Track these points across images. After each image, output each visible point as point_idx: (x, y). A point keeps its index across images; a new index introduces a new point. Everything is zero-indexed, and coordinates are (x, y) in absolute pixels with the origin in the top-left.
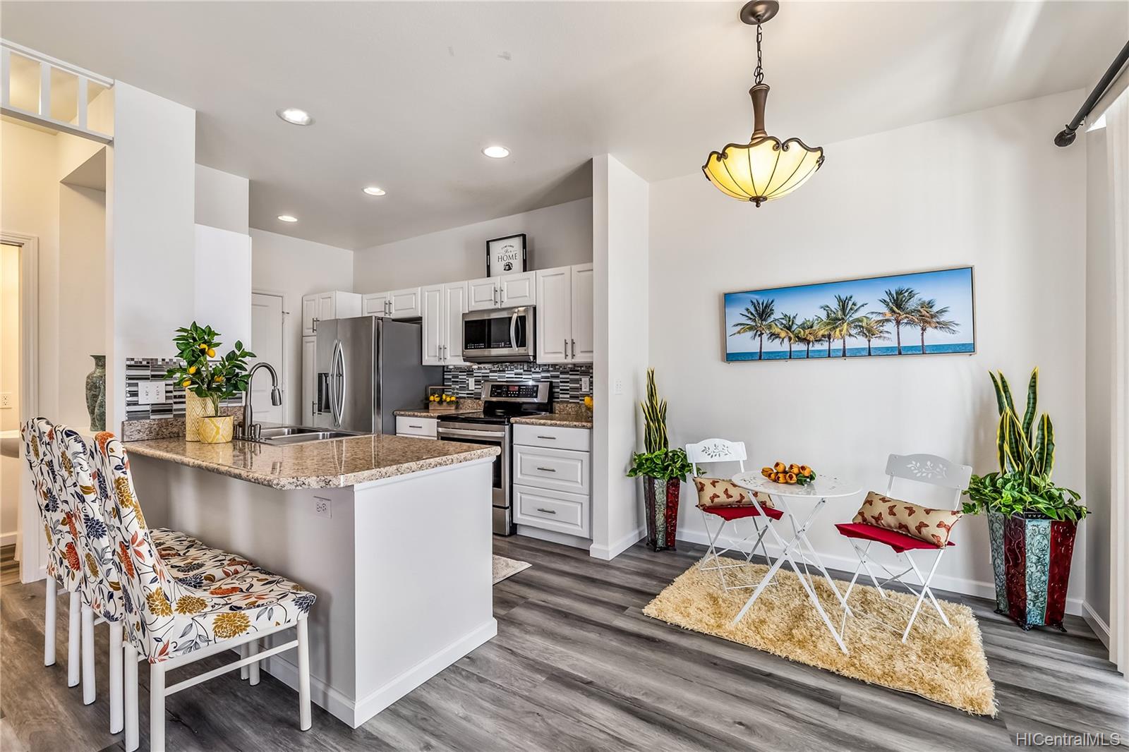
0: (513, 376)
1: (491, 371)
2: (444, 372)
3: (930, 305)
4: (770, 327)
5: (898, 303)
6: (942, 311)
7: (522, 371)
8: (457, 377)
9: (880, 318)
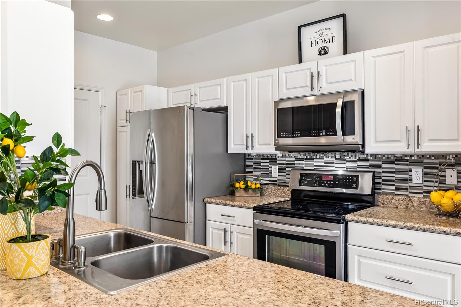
0: (323, 164)
1: (297, 159)
2: (245, 158)
7: (333, 159)
8: (259, 164)
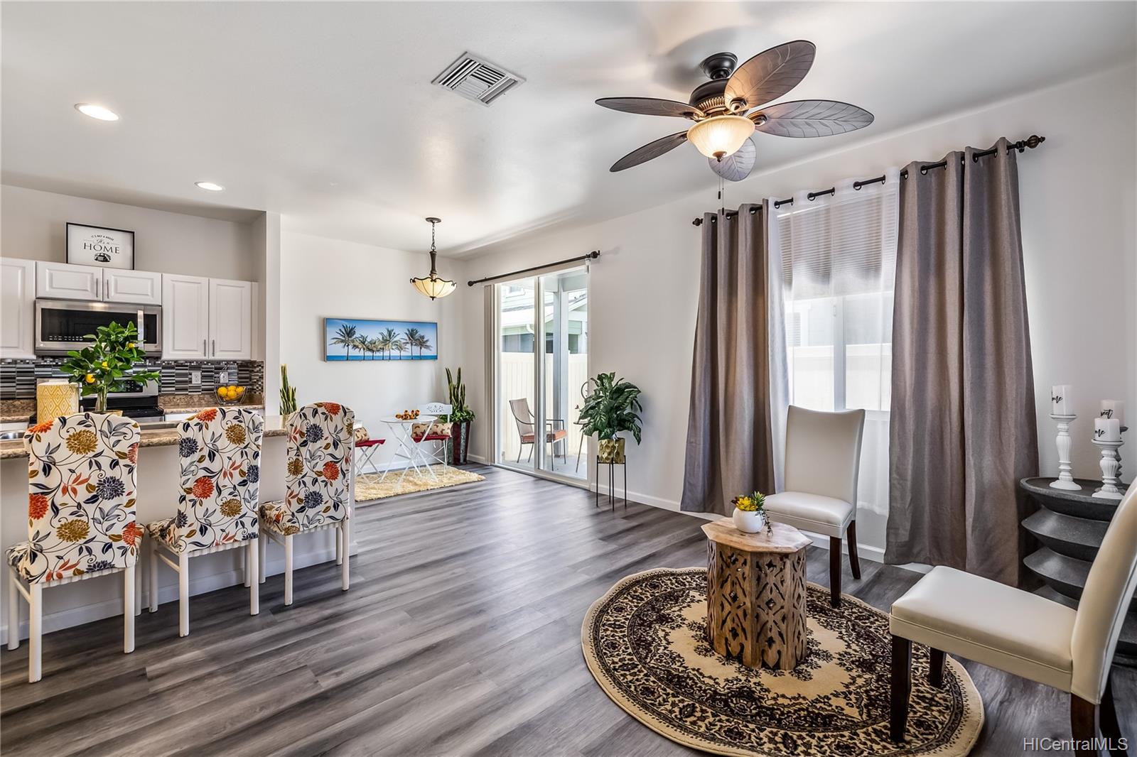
3: (423, 337)
4: (353, 341)
5: (412, 334)
6: (427, 341)
9: (405, 341)
